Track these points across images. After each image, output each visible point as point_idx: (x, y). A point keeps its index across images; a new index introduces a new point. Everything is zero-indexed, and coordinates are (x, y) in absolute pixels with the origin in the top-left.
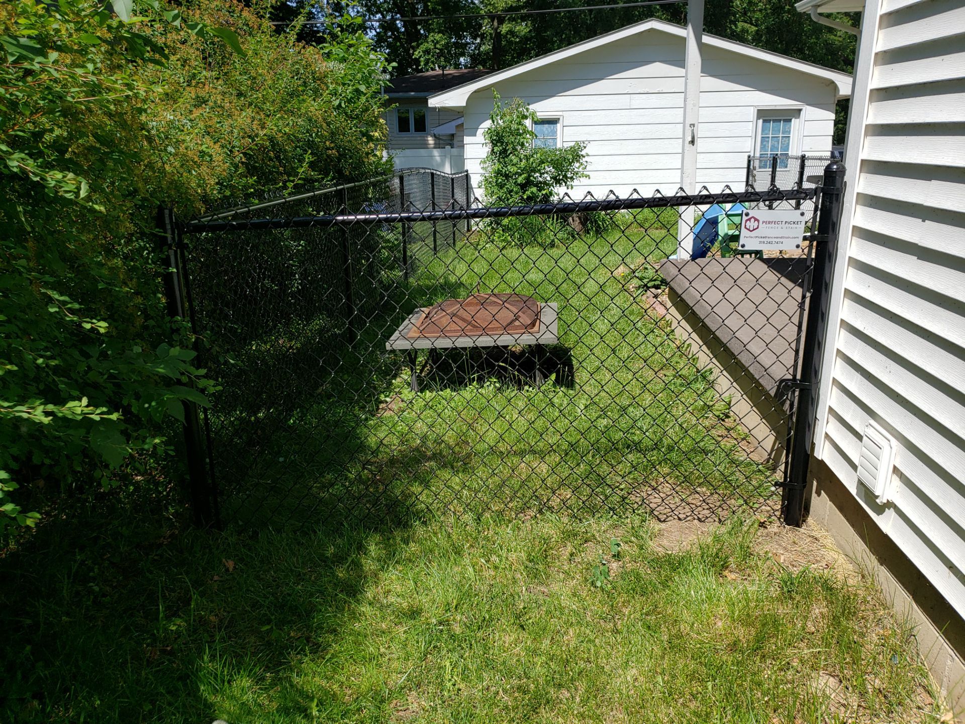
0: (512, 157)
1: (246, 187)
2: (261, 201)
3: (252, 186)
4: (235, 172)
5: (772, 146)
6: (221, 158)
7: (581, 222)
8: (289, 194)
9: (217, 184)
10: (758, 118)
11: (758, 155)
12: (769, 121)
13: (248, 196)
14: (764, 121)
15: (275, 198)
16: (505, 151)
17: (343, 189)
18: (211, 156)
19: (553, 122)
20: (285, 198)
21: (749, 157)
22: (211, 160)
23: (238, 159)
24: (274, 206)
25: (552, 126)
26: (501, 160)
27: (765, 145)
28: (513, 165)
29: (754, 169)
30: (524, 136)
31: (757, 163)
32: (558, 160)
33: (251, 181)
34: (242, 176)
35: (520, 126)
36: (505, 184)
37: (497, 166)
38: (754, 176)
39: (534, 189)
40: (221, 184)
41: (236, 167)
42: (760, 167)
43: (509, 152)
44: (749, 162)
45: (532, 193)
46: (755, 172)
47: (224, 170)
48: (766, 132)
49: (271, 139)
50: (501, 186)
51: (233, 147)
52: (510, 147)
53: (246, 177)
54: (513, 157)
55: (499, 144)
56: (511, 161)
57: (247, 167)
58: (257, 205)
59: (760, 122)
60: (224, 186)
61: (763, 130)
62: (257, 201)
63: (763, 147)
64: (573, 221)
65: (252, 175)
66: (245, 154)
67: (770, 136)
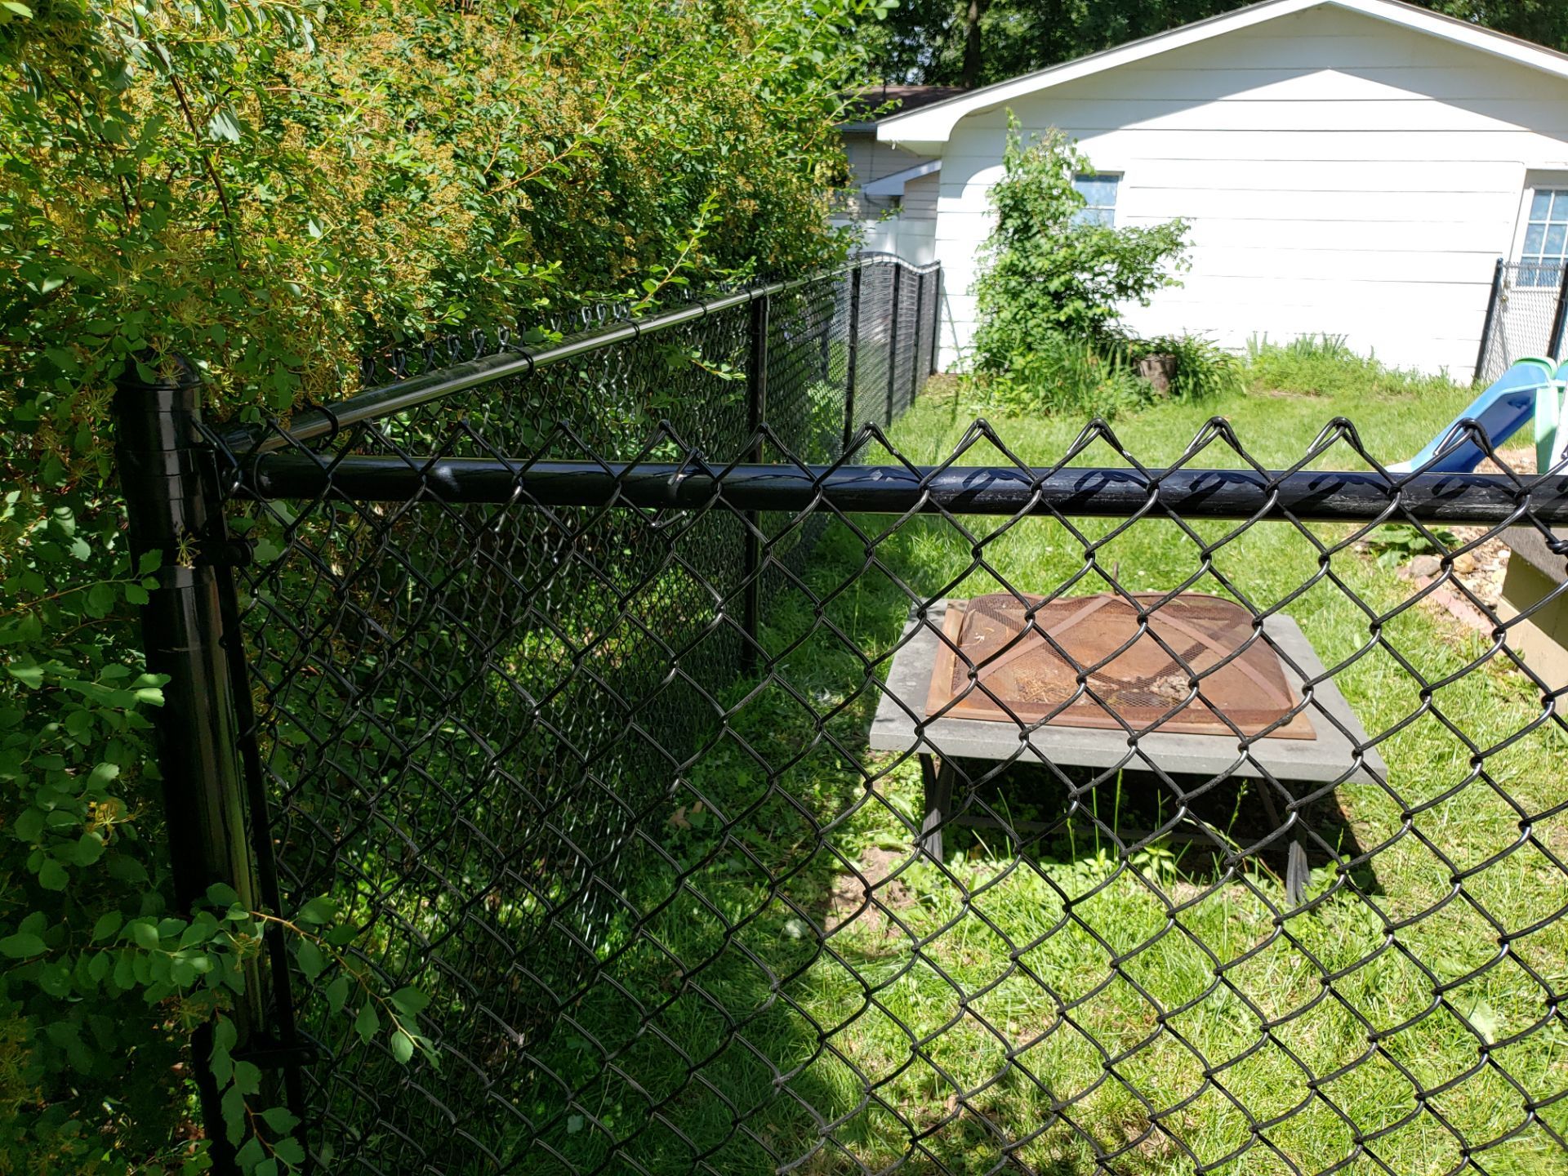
0: (1039, 239)
1: (524, 293)
2: (570, 333)
3: (546, 290)
4: (496, 241)
5: (1548, 241)
6: (451, 194)
7: (1165, 373)
8: (646, 311)
9: (435, 275)
10: (1527, 186)
11: (1516, 259)
12: (1546, 193)
13: (528, 319)
14: (1538, 192)
15: (612, 323)
16: (1026, 228)
17: (763, 297)
18: (423, 185)
19: (1111, 178)
20: (635, 325)
21: (1499, 262)
22: (424, 198)
23: (510, 201)
24: (605, 348)
25: (1108, 186)
26: (1017, 245)
27: (1533, 241)
28: (1041, 255)
29: (1507, 286)
31: (1511, 275)
32: (1131, 250)
33: (541, 274)
34: (515, 255)
35: (1055, 182)
36: (1022, 291)
37: (1009, 256)
38: (1504, 301)
39: (1080, 305)
40: (449, 277)
41: (502, 225)
42: (1518, 284)
43: (1035, 230)
44: (1498, 271)
45: (1076, 310)
46: (1507, 293)
47: (460, 233)
48: (1539, 214)
49: (609, 157)
50: (1015, 295)
51: (497, 166)
52: (1035, 222)
53: (530, 258)
54: (1043, 241)
55: (1015, 214)
56: (1038, 246)
57: (536, 233)
58: (558, 346)
59: (1531, 192)
60: (458, 283)
61: (1533, 210)
62: (557, 336)
63: (1530, 244)
64: (1150, 368)
65: (548, 256)
66: (533, 190)
67: (1548, 222)
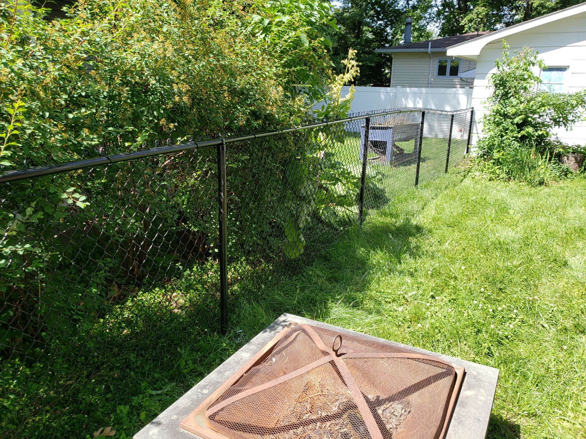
0: (513, 99)
7: (577, 162)
19: (562, 69)
25: (560, 73)
26: (502, 101)
30: (529, 80)
32: (560, 104)
35: (525, 72)
37: (497, 107)
39: (530, 130)
43: (510, 95)
52: (512, 90)
56: (512, 102)
64: (568, 160)
